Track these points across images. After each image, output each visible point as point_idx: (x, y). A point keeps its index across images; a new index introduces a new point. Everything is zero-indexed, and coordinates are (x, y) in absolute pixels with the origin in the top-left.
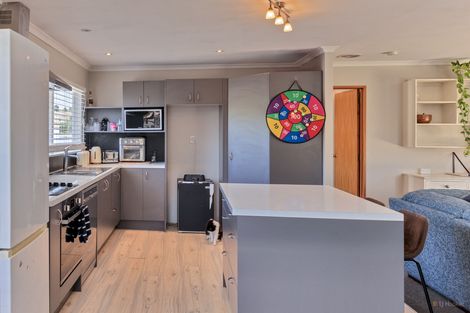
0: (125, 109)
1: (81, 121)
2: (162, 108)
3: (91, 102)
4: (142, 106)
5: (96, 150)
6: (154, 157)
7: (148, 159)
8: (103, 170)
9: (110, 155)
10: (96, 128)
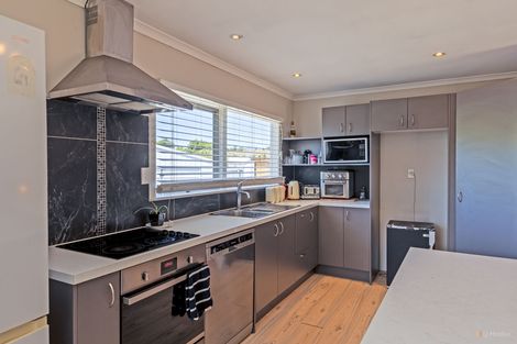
0: (325, 139)
1: (278, 154)
2: (368, 137)
3: (293, 133)
4: (343, 135)
5: (294, 184)
6: (363, 194)
7: (354, 196)
8: (287, 208)
9: (310, 190)
10: (295, 161)
